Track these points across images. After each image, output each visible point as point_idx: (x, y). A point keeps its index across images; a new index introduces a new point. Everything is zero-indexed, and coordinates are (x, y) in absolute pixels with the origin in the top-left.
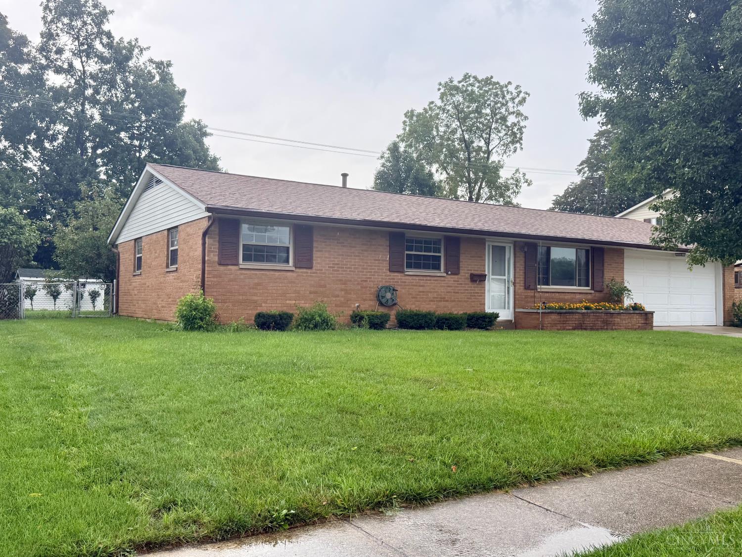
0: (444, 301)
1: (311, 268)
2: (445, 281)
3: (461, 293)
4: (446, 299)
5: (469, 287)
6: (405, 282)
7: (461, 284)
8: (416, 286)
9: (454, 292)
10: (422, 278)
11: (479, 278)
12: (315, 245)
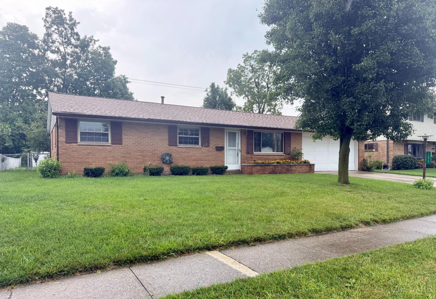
0: (201, 160)
1: (121, 144)
2: (201, 150)
3: (211, 156)
4: (202, 159)
5: (215, 153)
6: (178, 151)
7: (211, 152)
8: (184, 153)
9: (207, 156)
10: (188, 149)
11: (221, 149)
12: (123, 132)
